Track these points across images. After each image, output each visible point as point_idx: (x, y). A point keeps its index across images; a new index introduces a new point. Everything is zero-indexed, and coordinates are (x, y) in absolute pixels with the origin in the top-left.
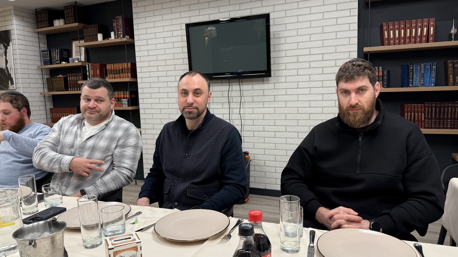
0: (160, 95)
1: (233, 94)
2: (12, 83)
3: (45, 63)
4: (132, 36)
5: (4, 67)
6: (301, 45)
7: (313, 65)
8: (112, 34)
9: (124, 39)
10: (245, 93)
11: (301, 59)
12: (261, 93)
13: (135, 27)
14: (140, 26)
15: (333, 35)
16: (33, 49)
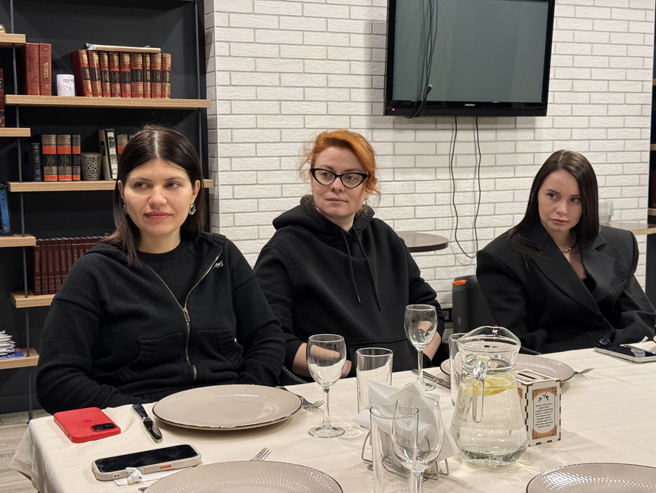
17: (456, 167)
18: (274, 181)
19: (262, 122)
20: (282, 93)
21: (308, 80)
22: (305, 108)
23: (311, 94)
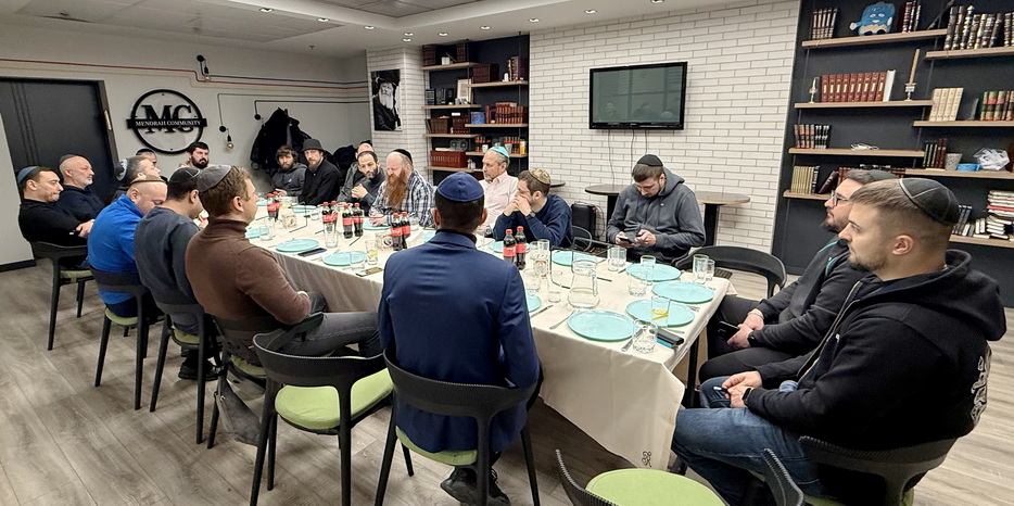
0: (553, 143)
1: (636, 145)
2: (399, 125)
3: (429, 103)
4: (527, 78)
5: (391, 107)
6: (721, 96)
7: (734, 118)
8: (506, 75)
9: (520, 82)
10: (650, 146)
11: (720, 111)
12: (670, 146)
13: (531, 69)
14: (537, 68)
15: (761, 87)
16: (420, 87)
17: (635, 155)
19: (545, 132)
22: (563, 126)
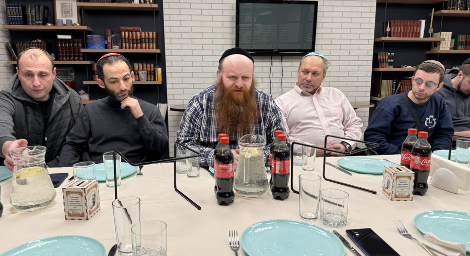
1: (275, 69)
6: (334, 31)
7: (342, 47)
9: (154, 6)
11: (334, 42)
15: (358, 26)
17: (272, 77)
18: (190, 82)
19: (184, 58)
20: (193, 47)
21: (204, 41)
22: (203, 53)
23: (205, 47)
